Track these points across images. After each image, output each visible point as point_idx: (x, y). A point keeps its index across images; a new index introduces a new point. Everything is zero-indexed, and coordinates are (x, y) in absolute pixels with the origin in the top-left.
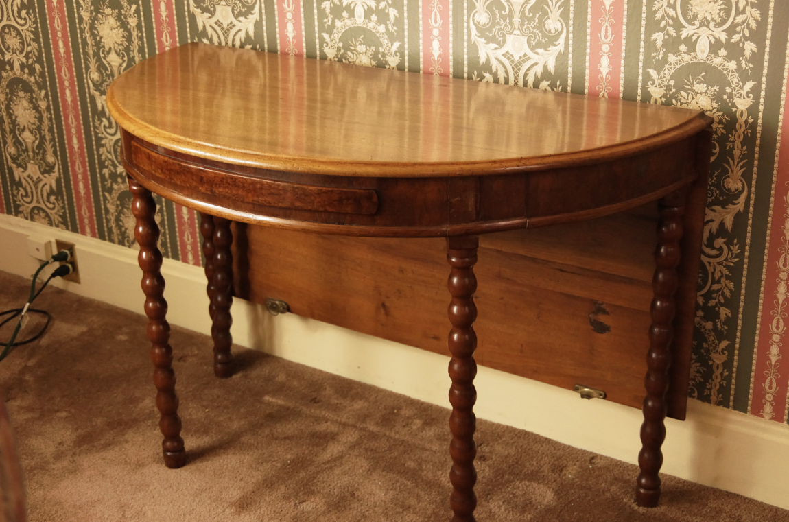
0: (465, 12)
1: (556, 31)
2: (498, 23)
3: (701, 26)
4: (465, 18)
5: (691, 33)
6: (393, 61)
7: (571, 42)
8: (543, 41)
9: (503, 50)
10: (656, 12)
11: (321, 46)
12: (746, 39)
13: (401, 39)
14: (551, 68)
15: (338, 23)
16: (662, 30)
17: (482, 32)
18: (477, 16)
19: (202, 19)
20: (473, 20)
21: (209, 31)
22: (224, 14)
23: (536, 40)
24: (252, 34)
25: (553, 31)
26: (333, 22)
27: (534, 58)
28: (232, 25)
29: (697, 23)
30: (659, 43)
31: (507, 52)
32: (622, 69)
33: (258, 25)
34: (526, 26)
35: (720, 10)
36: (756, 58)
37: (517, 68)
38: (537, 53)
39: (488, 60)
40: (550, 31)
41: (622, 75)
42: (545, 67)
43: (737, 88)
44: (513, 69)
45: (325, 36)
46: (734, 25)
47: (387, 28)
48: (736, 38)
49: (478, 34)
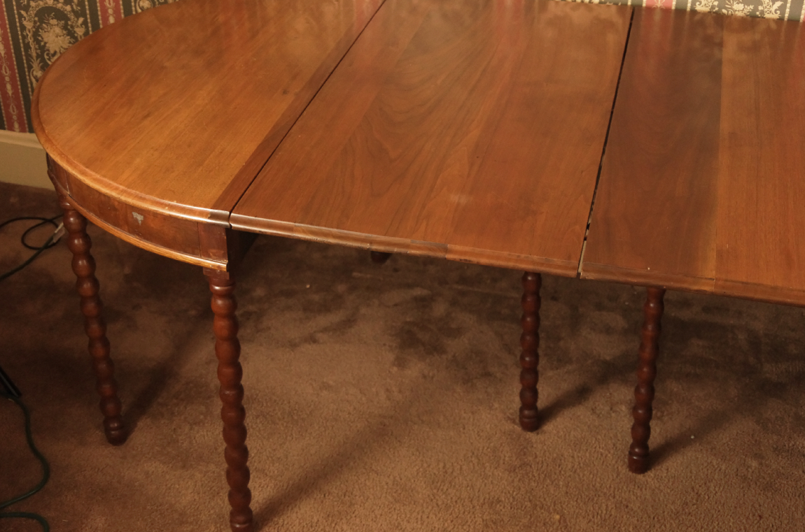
43: (768, 7)
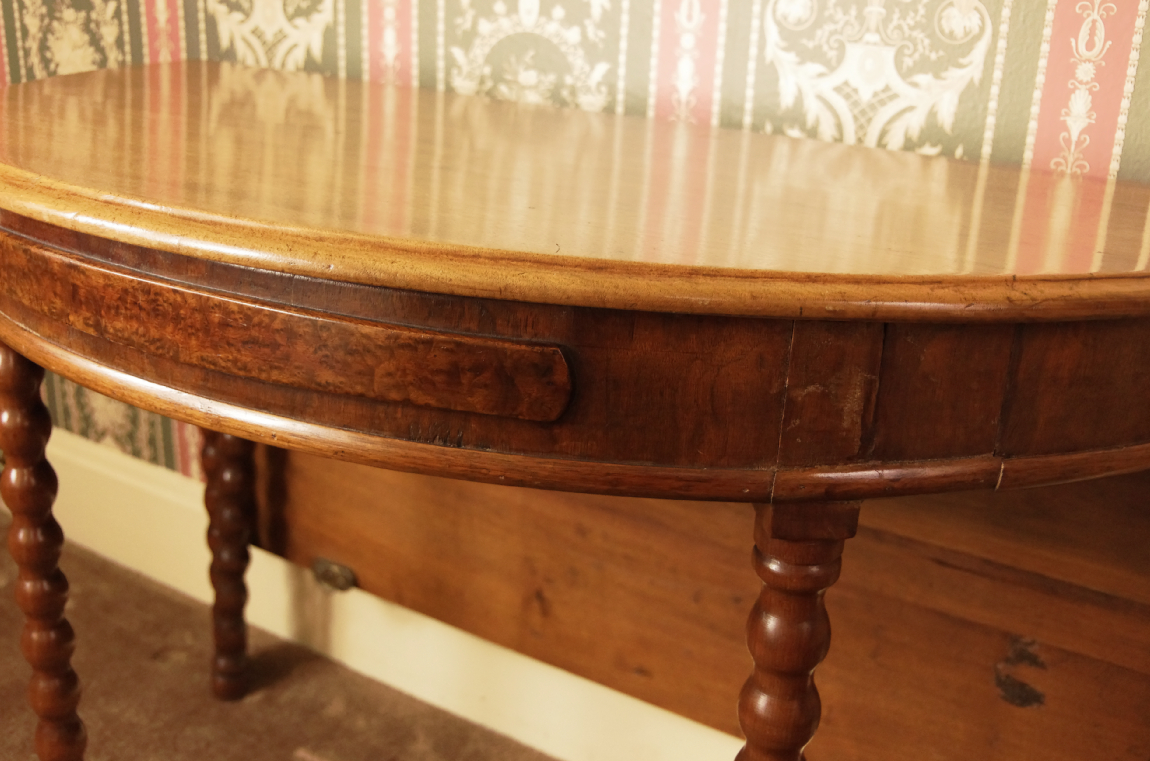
1: (966, 34)
2: (831, 19)
4: (756, 9)
6: (592, 102)
7: (1000, 59)
8: (933, 56)
9: (837, 79)
11: (448, 74)
13: (612, 58)
14: (946, 118)
15: (484, 27)
17: (792, 38)
18: (782, 4)
19: (230, 27)
20: (774, 11)
21: (241, 49)
22: (268, 13)
23: (917, 56)
24: (317, 53)
25: (959, 32)
26: (475, 24)
27: (907, 94)
28: (281, 36)
31: (846, 83)
32: (1122, 120)
33: (329, 34)
34: (895, 22)
37: (863, 117)
38: (915, 85)
39: (799, 100)
40: (951, 35)
41: (1120, 135)
42: (932, 114)
44: (856, 118)
45: (458, 53)
47: (584, 34)
49: (783, 44)
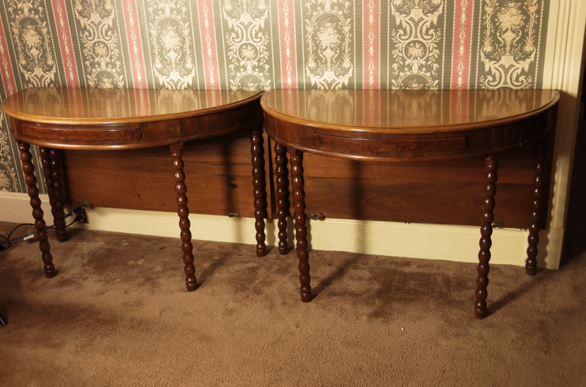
0: (304, 63)
1: (348, 68)
2: (320, 67)
3: (414, 59)
4: (304, 66)
5: (409, 62)
6: (268, 89)
7: (355, 72)
8: (342, 72)
9: (323, 78)
10: (393, 55)
11: (229, 86)
12: (434, 63)
13: (271, 79)
14: (346, 84)
15: (238, 74)
16: (397, 62)
17: (312, 71)
18: (309, 65)
19: (162, 79)
21: (166, 84)
22: (175, 75)
23: (339, 73)
24: (191, 84)
25: (346, 68)
26: (235, 74)
27: (338, 80)
28: (179, 81)
29: (412, 58)
30: (396, 68)
31: (325, 79)
32: (379, 81)
33: (194, 79)
34: (333, 67)
35: (422, 52)
36: (439, 70)
37: (330, 86)
38: (339, 78)
39: (315, 84)
42: (343, 84)
43: (431, 84)
44: (328, 86)
45: (231, 81)
46: (428, 58)
47: (264, 74)
48: (429, 63)
49: (310, 73)
